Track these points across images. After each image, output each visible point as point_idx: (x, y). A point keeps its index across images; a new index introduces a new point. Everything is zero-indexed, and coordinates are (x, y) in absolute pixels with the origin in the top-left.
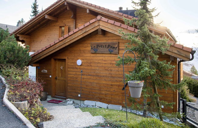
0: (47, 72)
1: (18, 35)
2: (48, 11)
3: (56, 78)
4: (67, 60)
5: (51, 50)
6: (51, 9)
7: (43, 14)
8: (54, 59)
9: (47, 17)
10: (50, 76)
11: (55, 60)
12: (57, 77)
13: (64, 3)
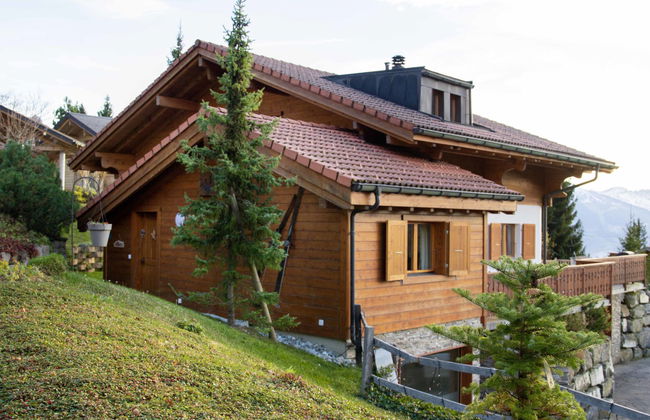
0: (123, 246)
1: (97, 154)
2: (161, 85)
3: (143, 262)
4: (159, 213)
5: (123, 190)
6: (168, 79)
7: (151, 94)
8: (138, 213)
9: (159, 101)
10: (130, 256)
11: (142, 215)
12: (146, 260)
13: (197, 63)
